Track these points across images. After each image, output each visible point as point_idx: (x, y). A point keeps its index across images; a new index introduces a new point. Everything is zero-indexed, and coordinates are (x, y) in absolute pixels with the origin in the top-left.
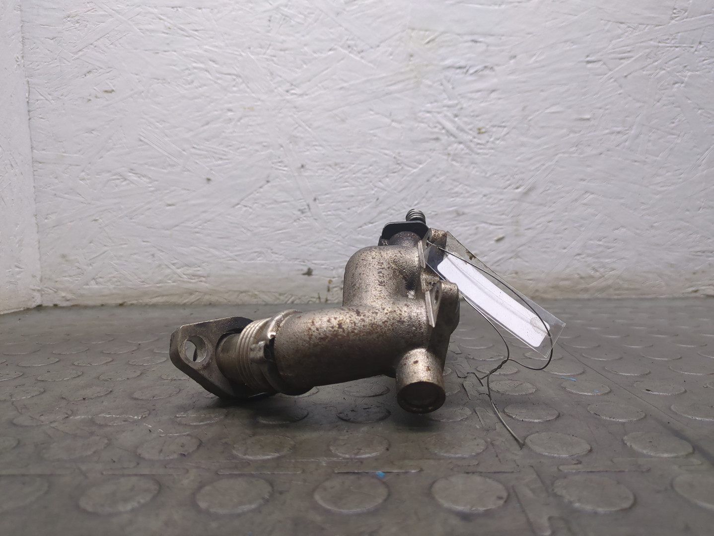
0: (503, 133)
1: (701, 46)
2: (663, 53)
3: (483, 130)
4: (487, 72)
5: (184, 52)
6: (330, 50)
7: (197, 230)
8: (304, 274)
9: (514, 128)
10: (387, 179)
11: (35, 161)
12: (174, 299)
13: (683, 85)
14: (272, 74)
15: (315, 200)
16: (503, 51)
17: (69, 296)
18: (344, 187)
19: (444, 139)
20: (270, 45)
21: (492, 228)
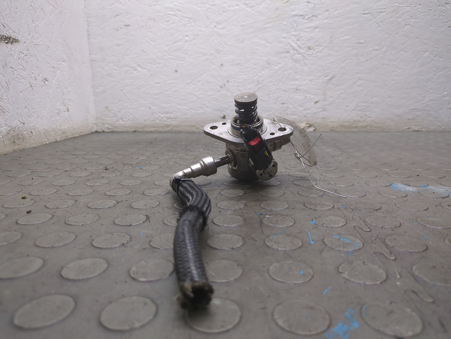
0: (321, 49)
1: (420, 6)
2: (401, 10)
3: (311, 48)
4: (314, 18)
5: (164, 6)
6: (237, 5)
7: (171, 96)
8: (222, 118)
9: (326, 47)
10: (263, 72)
11: (92, 60)
12: (160, 129)
13: (410, 26)
14: (208, 18)
15: (228, 81)
16: (322, 7)
17: (110, 127)
18: (243, 75)
19: (292, 52)
20: (207, 3)
21: (313, 96)
